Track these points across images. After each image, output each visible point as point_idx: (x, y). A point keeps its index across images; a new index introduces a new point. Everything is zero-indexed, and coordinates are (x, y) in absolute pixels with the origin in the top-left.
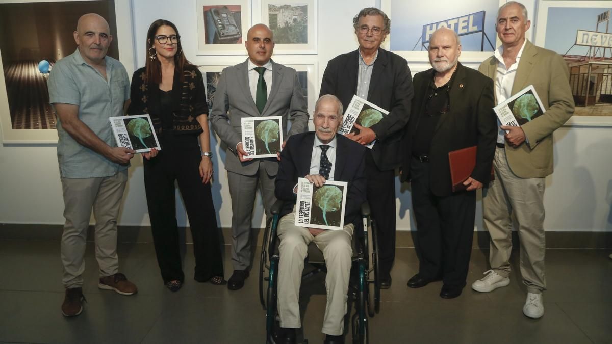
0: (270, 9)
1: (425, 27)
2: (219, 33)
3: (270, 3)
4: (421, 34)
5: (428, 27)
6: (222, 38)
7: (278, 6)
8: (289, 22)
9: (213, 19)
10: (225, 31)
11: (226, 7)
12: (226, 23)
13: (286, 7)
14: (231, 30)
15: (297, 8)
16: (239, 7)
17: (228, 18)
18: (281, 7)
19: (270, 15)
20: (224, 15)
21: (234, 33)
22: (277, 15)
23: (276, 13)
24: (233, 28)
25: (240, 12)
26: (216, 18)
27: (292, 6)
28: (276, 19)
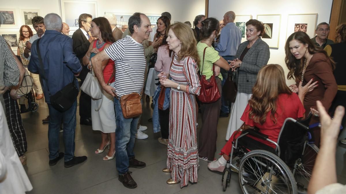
0: (24, 13)
1: (76, 20)
2: (5, 21)
3: (24, 11)
4: (75, 22)
5: (77, 20)
6: (7, 23)
7: (27, 12)
8: (32, 17)
9: (2, 16)
10: (8, 20)
11: (7, 12)
12: (8, 17)
13: (30, 13)
14: (10, 20)
15: (34, 13)
16: (12, 12)
17: (8, 15)
18: (28, 13)
19: (25, 15)
20: (7, 14)
21: (11, 21)
22: (27, 15)
23: (27, 14)
24: (11, 19)
25: (13, 14)
26: (4, 15)
27: (32, 12)
28: (27, 16)
